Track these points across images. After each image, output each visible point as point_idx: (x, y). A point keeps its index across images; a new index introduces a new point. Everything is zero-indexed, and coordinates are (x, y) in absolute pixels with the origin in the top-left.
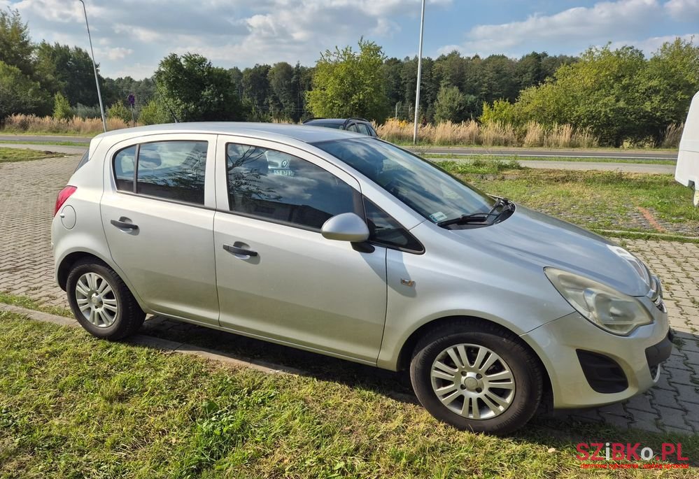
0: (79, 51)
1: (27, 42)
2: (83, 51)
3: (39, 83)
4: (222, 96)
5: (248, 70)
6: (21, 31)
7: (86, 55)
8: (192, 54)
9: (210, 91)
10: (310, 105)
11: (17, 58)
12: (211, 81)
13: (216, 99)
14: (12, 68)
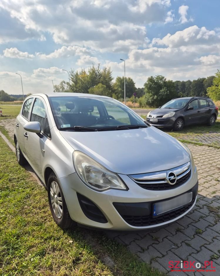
0: (129, 79)
1: (111, 77)
2: (131, 79)
3: (111, 91)
4: (168, 91)
5: (194, 81)
6: (110, 73)
7: (132, 80)
8: (159, 75)
9: (164, 90)
10: (209, 94)
11: (107, 83)
12: (165, 86)
13: (166, 93)
14: (104, 86)
